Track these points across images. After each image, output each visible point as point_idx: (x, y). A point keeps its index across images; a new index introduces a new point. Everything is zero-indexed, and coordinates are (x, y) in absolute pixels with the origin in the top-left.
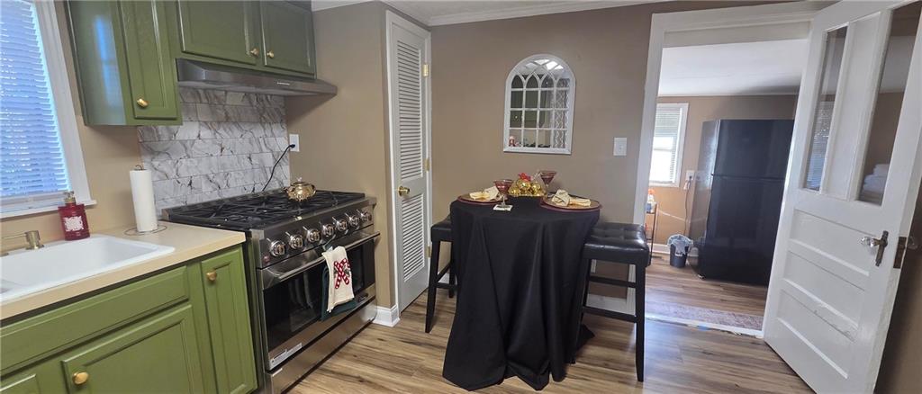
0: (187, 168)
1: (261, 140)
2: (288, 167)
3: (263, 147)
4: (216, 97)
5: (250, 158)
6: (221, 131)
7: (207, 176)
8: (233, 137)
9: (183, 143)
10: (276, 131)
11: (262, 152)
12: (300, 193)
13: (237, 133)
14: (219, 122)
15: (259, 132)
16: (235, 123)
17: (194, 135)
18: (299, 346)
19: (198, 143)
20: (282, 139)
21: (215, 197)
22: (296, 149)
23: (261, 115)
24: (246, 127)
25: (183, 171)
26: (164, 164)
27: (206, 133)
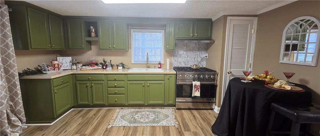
0: (180, 59)
1: (198, 55)
2: (205, 62)
3: (199, 56)
4: (188, 45)
5: (194, 59)
6: (188, 52)
7: (184, 62)
8: (190, 54)
9: (180, 54)
10: (203, 53)
11: (198, 57)
12: (194, 67)
13: (192, 53)
14: (188, 51)
15: (198, 53)
16: (192, 51)
17: (182, 53)
18: (184, 101)
19: (183, 55)
20: (204, 55)
21: (185, 66)
22: (207, 57)
23: (199, 49)
24: (195, 52)
25: (179, 60)
26: (176, 58)
27: (185, 53)
